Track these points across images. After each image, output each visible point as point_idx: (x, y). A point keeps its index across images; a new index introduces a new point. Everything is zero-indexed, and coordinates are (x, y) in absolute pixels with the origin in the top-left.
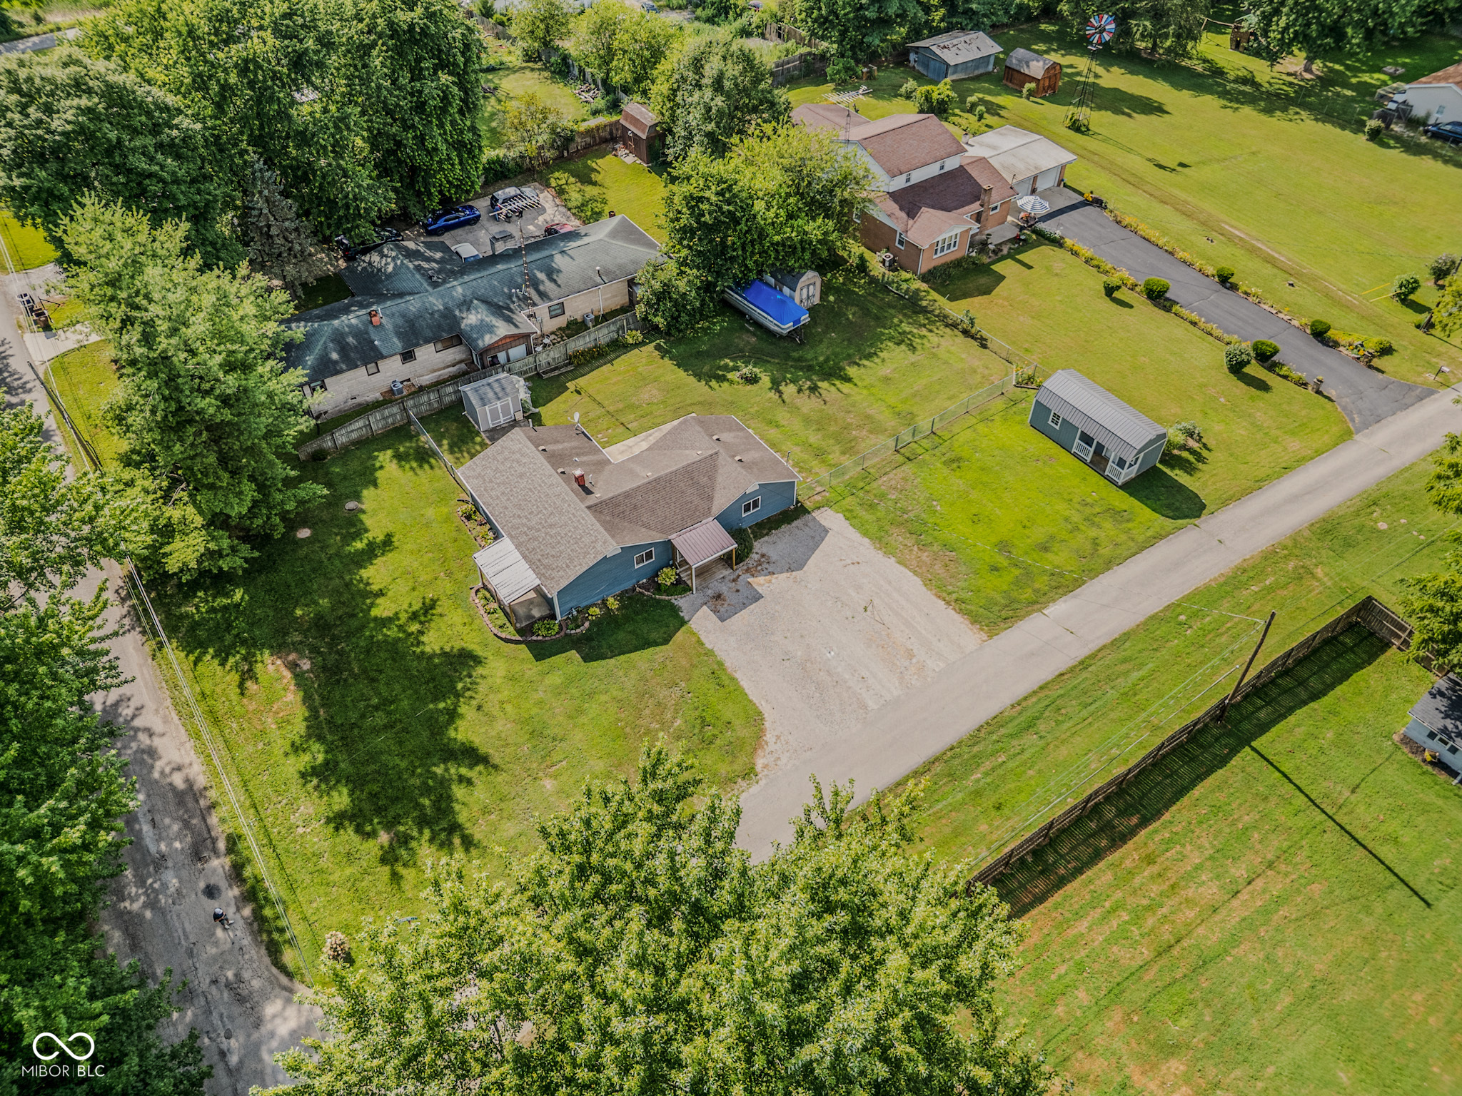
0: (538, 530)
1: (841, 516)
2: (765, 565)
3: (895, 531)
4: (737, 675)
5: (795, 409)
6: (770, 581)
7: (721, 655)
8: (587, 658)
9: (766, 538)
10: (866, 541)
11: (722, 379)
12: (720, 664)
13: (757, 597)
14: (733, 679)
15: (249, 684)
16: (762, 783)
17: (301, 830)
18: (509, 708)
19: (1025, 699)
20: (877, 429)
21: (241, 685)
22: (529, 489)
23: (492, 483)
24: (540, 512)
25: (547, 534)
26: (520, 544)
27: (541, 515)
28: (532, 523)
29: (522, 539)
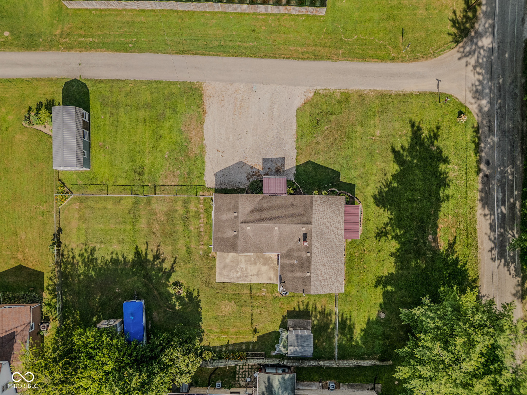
0: (333, 230)
1: (204, 179)
2: (251, 173)
3: (192, 155)
4: (294, 132)
5: (175, 251)
6: (255, 164)
7: (294, 144)
8: (338, 174)
9: (241, 187)
10: (206, 159)
11: (190, 294)
12: (297, 141)
13: (265, 160)
14: (297, 131)
15: (452, 242)
16: (315, 88)
17: (456, 167)
18: (375, 171)
19: (214, 55)
20: (152, 213)
21: (454, 242)
22: (325, 254)
23: (335, 273)
24: (328, 239)
25: (331, 226)
26: (341, 230)
27: (329, 237)
28: (333, 236)
29: (339, 232)
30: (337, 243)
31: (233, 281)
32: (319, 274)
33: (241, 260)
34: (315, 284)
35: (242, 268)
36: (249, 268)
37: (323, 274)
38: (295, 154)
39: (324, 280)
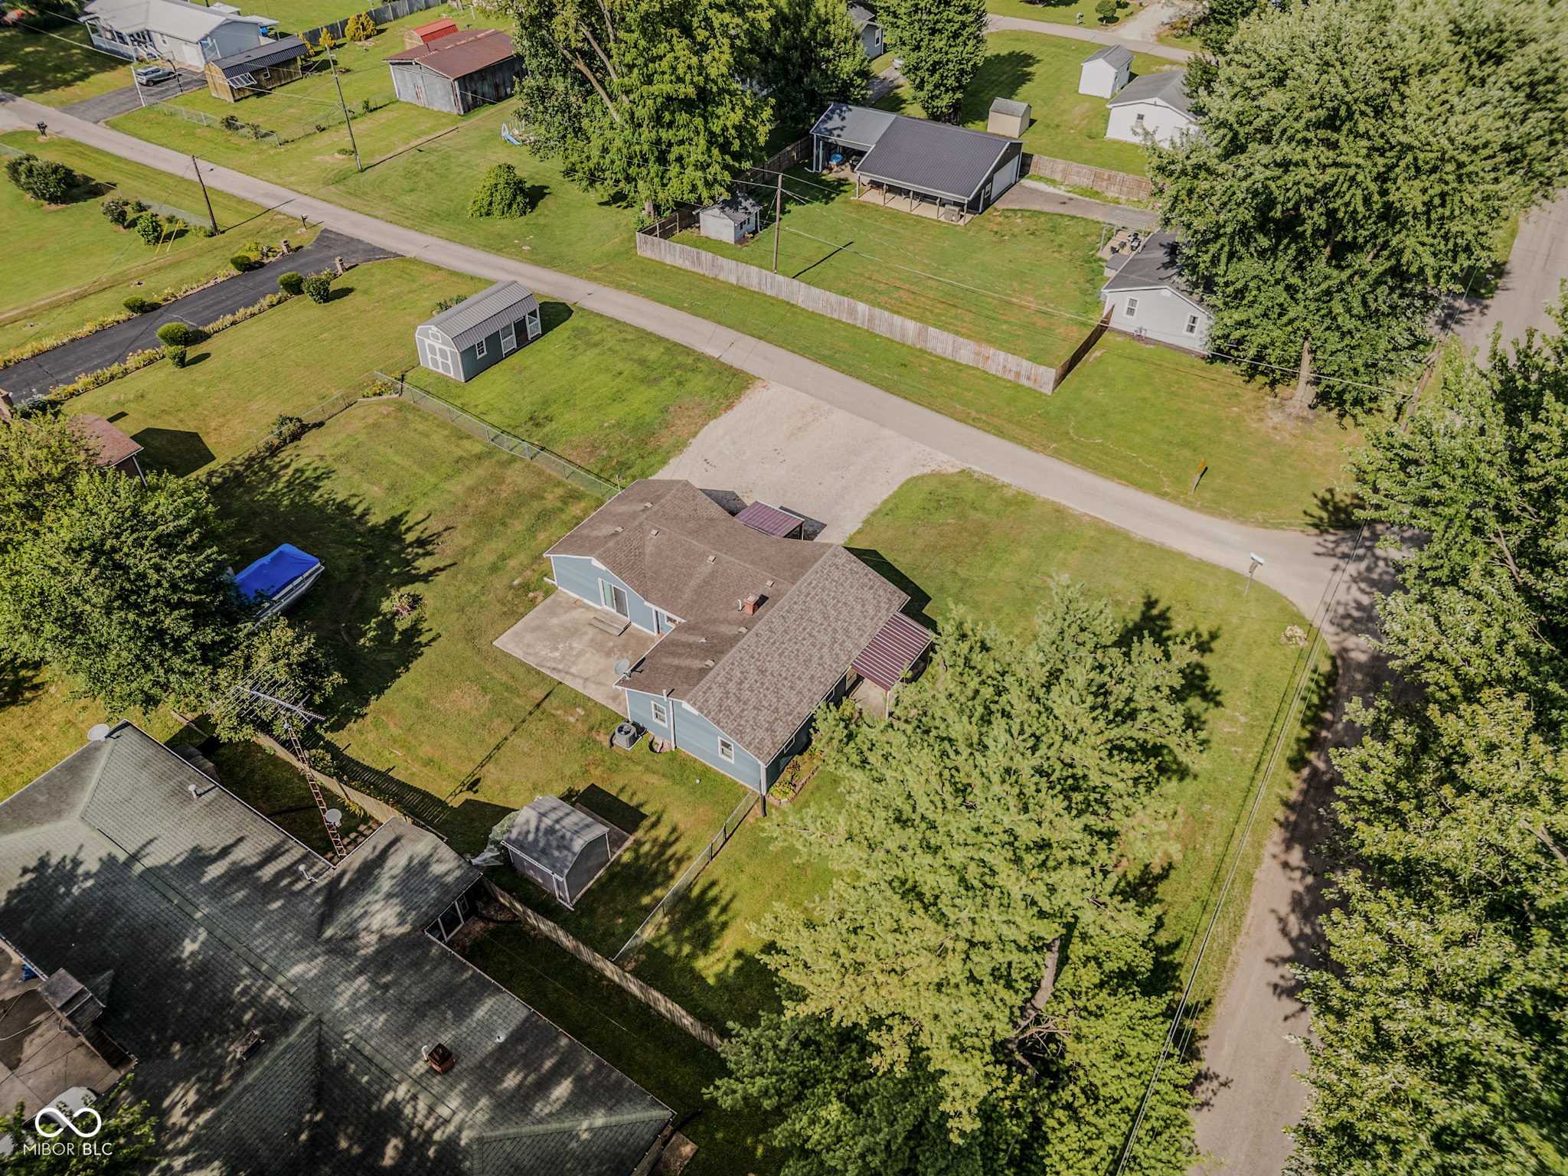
3: (653, 445)
7: (864, 515)
10: (672, 461)
14: (886, 502)
16: (968, 465)
22: (780, 655)
23: (777, 709)
24: (810, 635)
25: (837, 620)
26: (857, 646)
27: (815, 633)
28: (827, 639)
29: (849, 644)
30: (828, 660)
31: (531, 661)
32: (735, 679)
33: (585, 633)
34: (710, 688)
35: (572, 648)
36: (588, 655)
37: (746, 686)
38: (855, 530)
39: (739, 700)
